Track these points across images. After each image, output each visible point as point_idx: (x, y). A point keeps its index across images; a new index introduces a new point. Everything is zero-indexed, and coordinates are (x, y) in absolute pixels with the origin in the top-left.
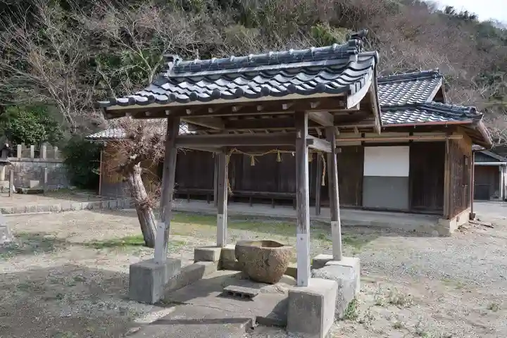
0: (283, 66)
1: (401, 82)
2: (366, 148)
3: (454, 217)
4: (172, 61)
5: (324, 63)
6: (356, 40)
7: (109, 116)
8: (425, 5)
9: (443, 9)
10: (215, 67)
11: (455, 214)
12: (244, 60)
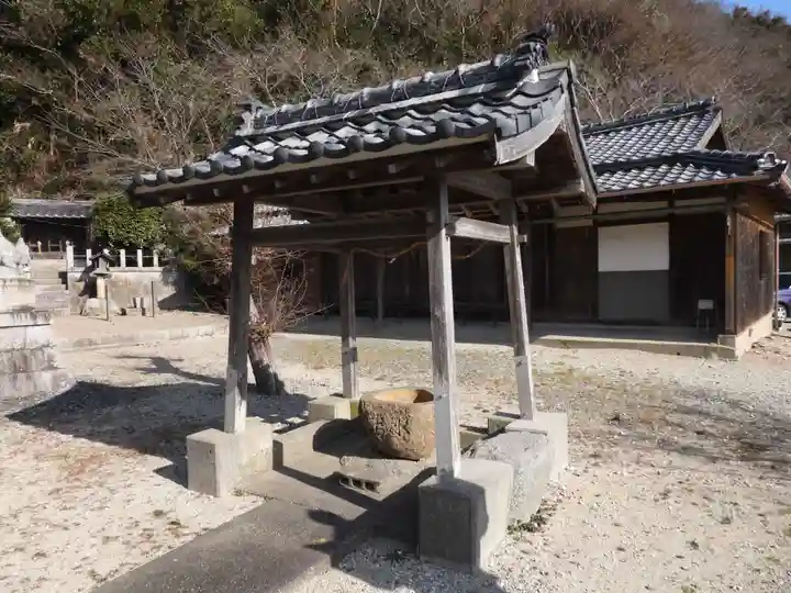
0: (415, 101)
1: (654, 123)
2: (599, 229)
3: (743, 329)
4: (250, 111)
5: (480, 89)
6: (532, 44)
7: (139, 203)
8: (701, 8)
9: (730, 11)
10: (312, 114)
11: (744, 324)
12: (356, 99)
